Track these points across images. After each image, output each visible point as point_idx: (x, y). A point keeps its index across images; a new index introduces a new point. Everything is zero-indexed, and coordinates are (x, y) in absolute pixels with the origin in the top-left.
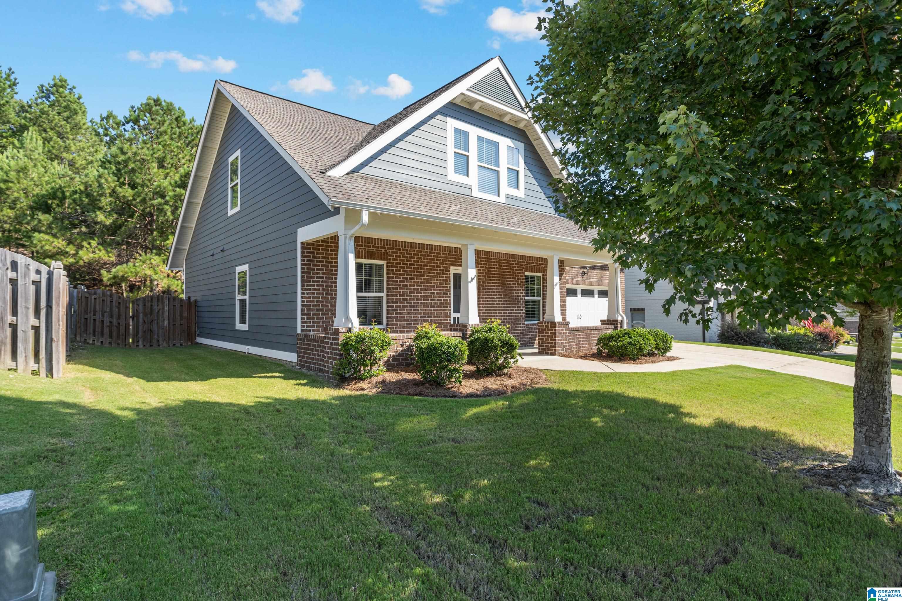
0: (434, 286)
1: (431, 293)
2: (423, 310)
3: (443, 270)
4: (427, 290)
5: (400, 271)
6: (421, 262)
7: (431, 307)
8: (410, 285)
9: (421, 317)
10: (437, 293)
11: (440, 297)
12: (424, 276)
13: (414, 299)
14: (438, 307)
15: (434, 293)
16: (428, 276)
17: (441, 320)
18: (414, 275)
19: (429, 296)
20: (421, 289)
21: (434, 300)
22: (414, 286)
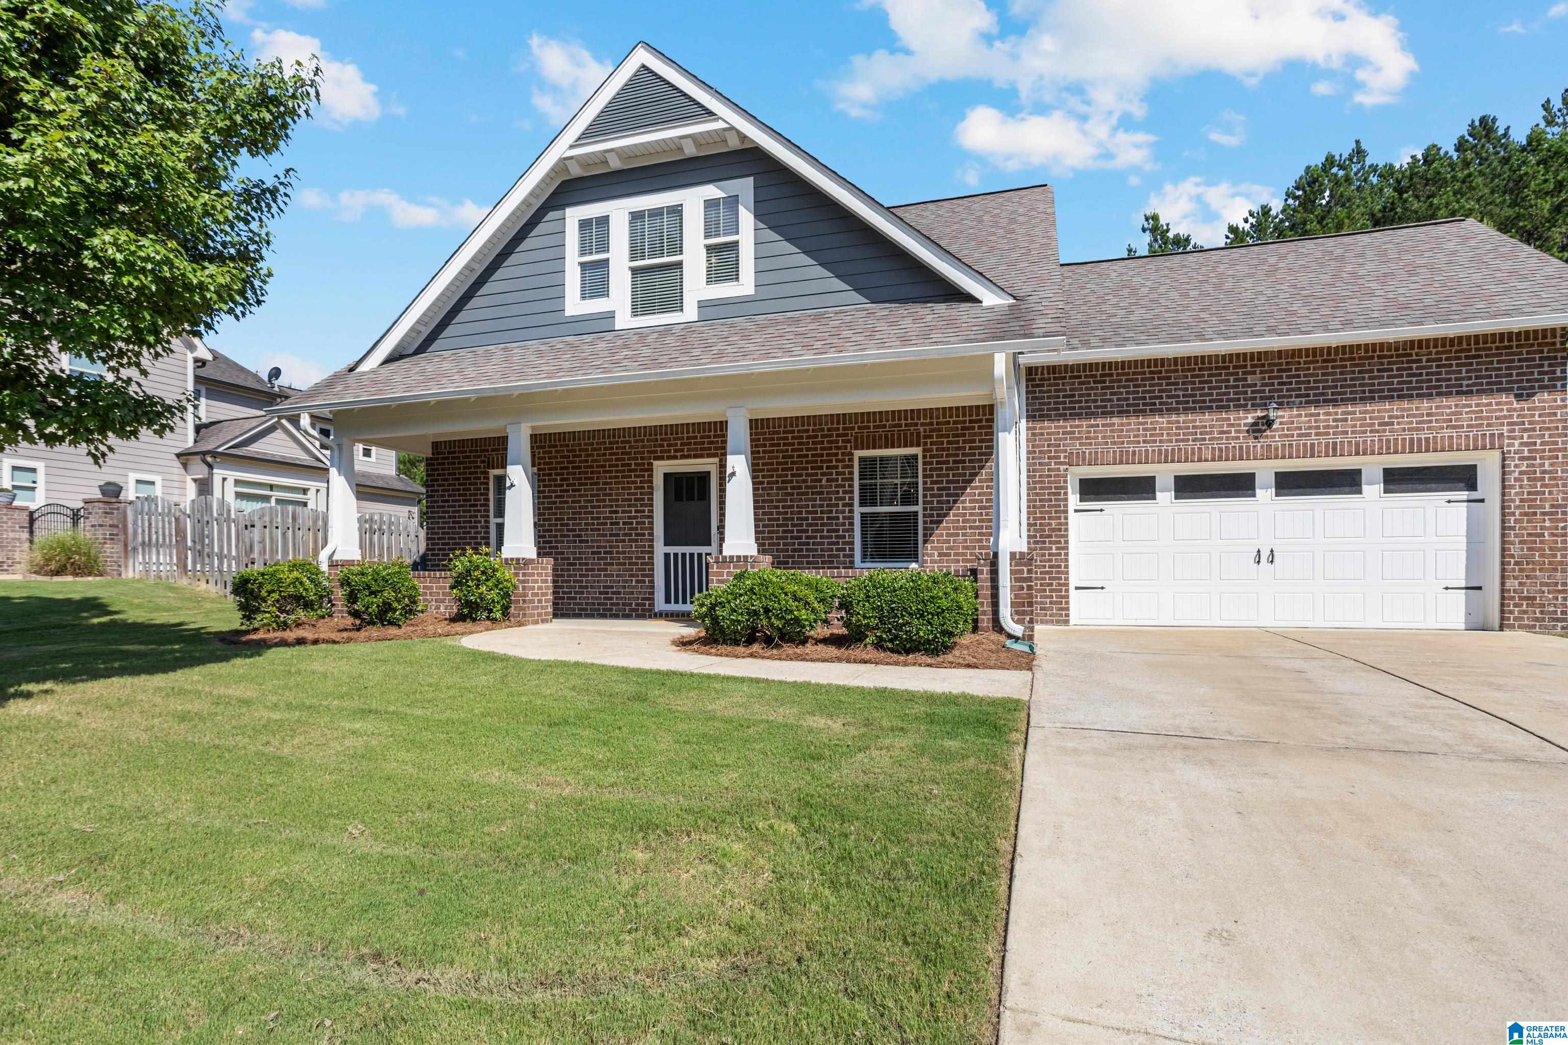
0: (617, 500)
1: (611, 512)
2: (597, 541)
3: (635, 470)
4: (604, 507)
5: (556, 480)
6: (593, 461)
7: (611, 535)
8: (573, 502)
9: (593, 553)
10: (623, 512)
11: (629, 518)
12: (598, 484)
13: (579, 524)
14: (625, 535)
15: (617, 512)
16: (605, 483)
17: (631, 558)
18: (580, 485)
19: (608, 518)
20: (592, 507)
21: (618, 524)
22: (579, 502)
